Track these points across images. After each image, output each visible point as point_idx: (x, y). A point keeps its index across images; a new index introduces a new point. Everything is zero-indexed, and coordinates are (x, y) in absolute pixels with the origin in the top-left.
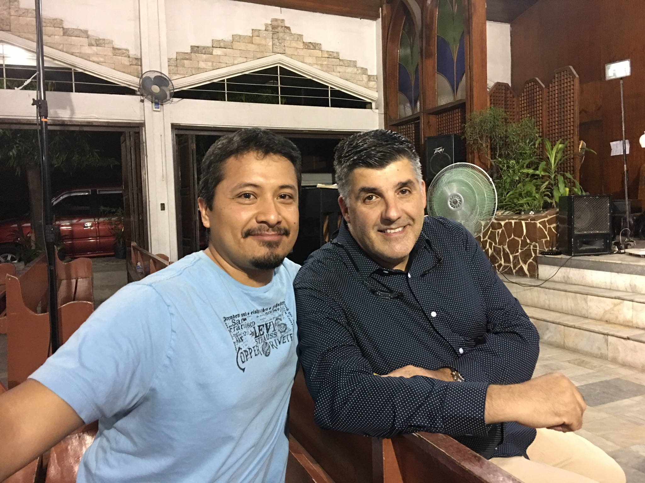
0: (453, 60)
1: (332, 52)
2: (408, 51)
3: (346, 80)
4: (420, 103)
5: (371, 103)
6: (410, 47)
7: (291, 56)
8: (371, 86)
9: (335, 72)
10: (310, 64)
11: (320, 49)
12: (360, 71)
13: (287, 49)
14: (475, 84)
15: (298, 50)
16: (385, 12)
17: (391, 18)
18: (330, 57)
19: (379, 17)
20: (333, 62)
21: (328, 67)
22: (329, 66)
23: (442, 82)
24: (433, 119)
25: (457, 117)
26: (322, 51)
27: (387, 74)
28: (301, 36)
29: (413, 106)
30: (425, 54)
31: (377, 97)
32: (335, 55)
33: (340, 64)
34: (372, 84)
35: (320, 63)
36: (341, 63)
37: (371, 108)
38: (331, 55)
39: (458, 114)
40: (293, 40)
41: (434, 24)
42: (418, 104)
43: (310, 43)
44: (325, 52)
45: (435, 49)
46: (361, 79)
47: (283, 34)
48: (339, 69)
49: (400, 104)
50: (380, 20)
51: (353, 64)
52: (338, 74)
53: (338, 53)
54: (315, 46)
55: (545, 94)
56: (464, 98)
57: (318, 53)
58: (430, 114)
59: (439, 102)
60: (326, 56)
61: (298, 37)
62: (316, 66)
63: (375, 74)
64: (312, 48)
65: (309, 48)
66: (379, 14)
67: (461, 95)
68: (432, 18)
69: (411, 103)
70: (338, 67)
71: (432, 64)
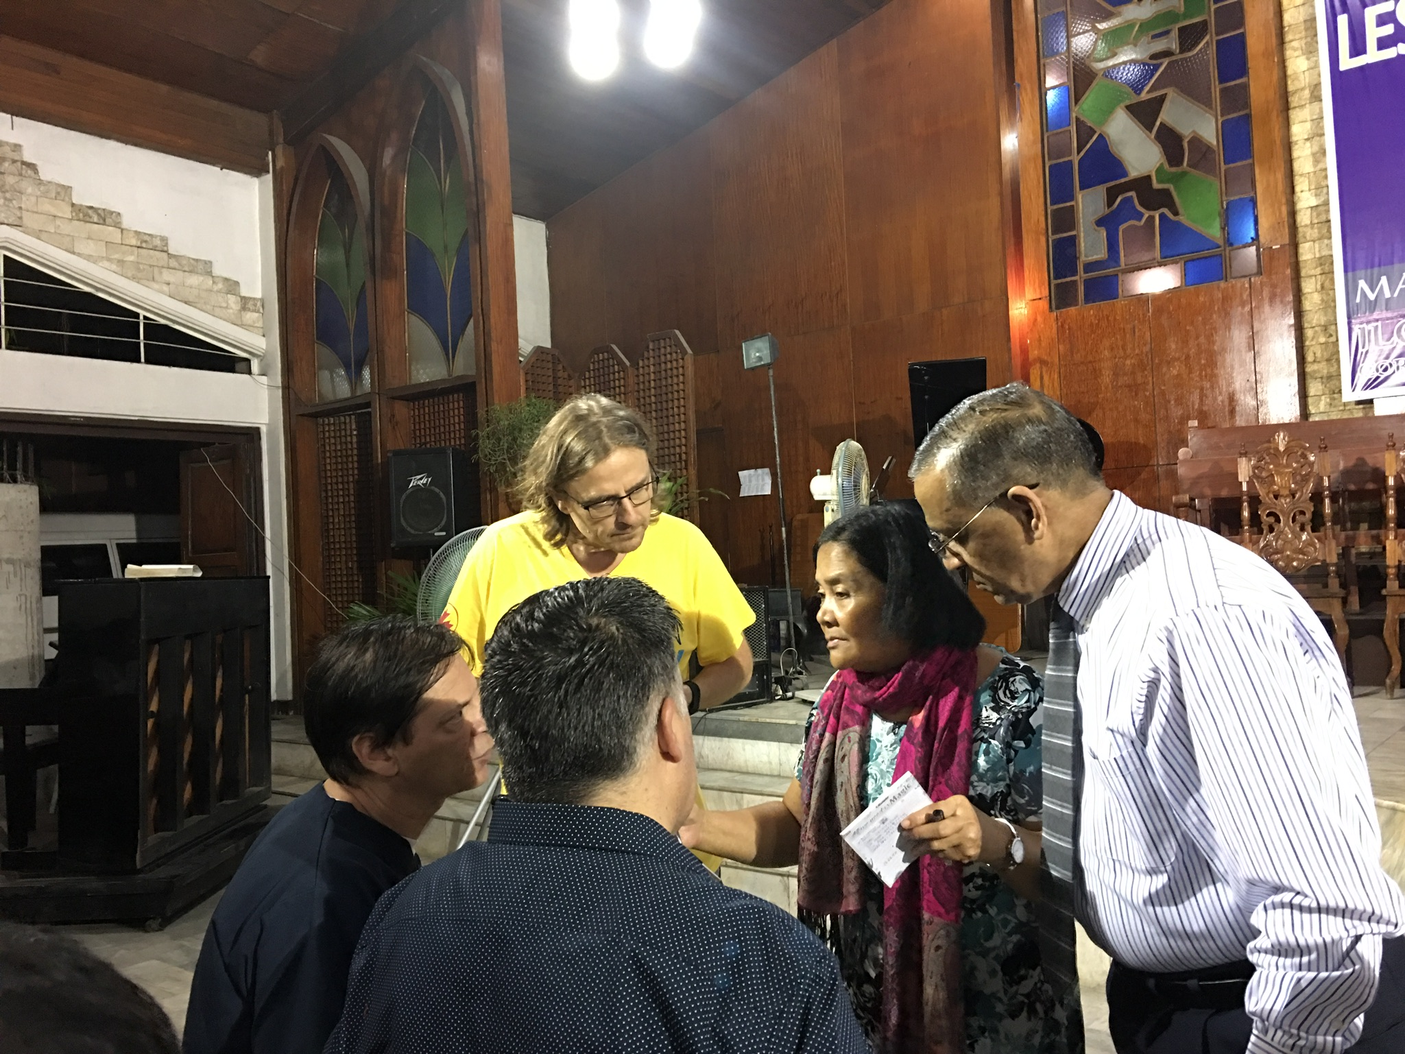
0: (444, 290)
1: (149, 235)
2: (340, 256)
3: (186, 303)
4: (371, 373)
5: (248, 361)
6: (345, 247)
7: (38, 234)
8: (250, 322)
9: (157, 282)
10: (88, 258)
11: (117, 225)
12: (220, 286)
13: (25, 215)
14: (494, 346)
15: (58, 222)
16: (280, 163)
17: (296, 179)
18: (144, 245)
19: (268, 172)
20: (151, 257)
21: (139, 270)
22: (141, 267)
23: (419, 332)
24: (401, 410)
25: (456, 411)
26: (122, 230)
27: (289, 298)
28: (67, 189)
29: (354, 377)
30: (379, 267)
31: (264, 347)
32: (158, 242)
33: (171, 265)
34: (250, 317)
35: (117, 256)
36: (173, 263)
37: (250, 373)
38: (146, 242)
39: (457, 405)
40: (45, 195)
41: (399, 206)
42: (366, 373)
43: (91, 208)
44: (132, 234)
45: (401, 259)
46: (224, 305)
47: (17, 178)
48: (167, 276)
49: (320, 368)
50: (269, 177)
51: (205, 268)
52: (165, 288)
53: (164, 240)
54: (105, 217)
55: (632, 380)
56: (473, 372)
57: (112, 233)
58: (394, 398)
59: (414, 373)
60: (134, 242)
61: (59, 190)
62: (106, 264)
63: (259, 295)
64: (96, 220)
65: (88, 219)
66: (268, 165)
67: (463, 365)
68: (395, 193)
69: (347, 367)
70: (164, 271)
71: (394, 292)
